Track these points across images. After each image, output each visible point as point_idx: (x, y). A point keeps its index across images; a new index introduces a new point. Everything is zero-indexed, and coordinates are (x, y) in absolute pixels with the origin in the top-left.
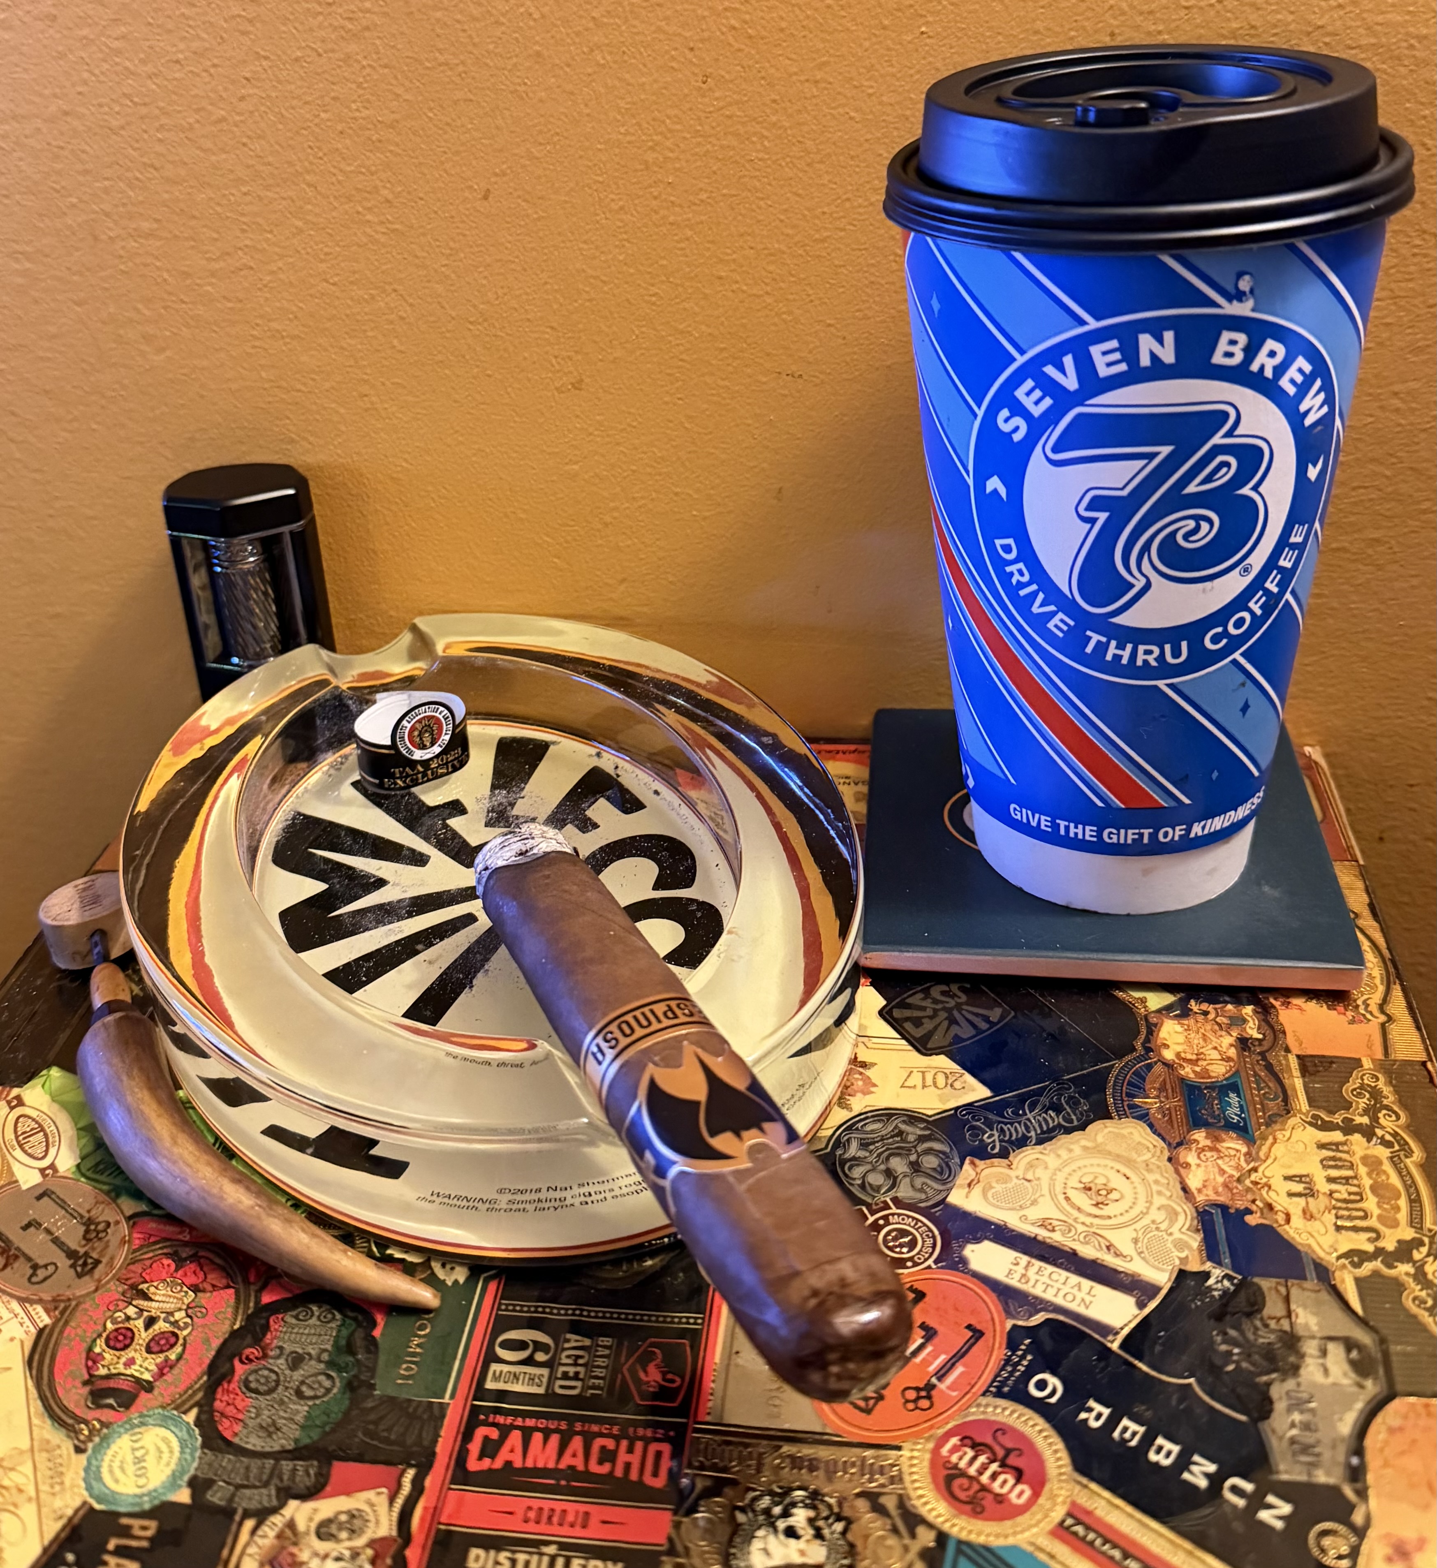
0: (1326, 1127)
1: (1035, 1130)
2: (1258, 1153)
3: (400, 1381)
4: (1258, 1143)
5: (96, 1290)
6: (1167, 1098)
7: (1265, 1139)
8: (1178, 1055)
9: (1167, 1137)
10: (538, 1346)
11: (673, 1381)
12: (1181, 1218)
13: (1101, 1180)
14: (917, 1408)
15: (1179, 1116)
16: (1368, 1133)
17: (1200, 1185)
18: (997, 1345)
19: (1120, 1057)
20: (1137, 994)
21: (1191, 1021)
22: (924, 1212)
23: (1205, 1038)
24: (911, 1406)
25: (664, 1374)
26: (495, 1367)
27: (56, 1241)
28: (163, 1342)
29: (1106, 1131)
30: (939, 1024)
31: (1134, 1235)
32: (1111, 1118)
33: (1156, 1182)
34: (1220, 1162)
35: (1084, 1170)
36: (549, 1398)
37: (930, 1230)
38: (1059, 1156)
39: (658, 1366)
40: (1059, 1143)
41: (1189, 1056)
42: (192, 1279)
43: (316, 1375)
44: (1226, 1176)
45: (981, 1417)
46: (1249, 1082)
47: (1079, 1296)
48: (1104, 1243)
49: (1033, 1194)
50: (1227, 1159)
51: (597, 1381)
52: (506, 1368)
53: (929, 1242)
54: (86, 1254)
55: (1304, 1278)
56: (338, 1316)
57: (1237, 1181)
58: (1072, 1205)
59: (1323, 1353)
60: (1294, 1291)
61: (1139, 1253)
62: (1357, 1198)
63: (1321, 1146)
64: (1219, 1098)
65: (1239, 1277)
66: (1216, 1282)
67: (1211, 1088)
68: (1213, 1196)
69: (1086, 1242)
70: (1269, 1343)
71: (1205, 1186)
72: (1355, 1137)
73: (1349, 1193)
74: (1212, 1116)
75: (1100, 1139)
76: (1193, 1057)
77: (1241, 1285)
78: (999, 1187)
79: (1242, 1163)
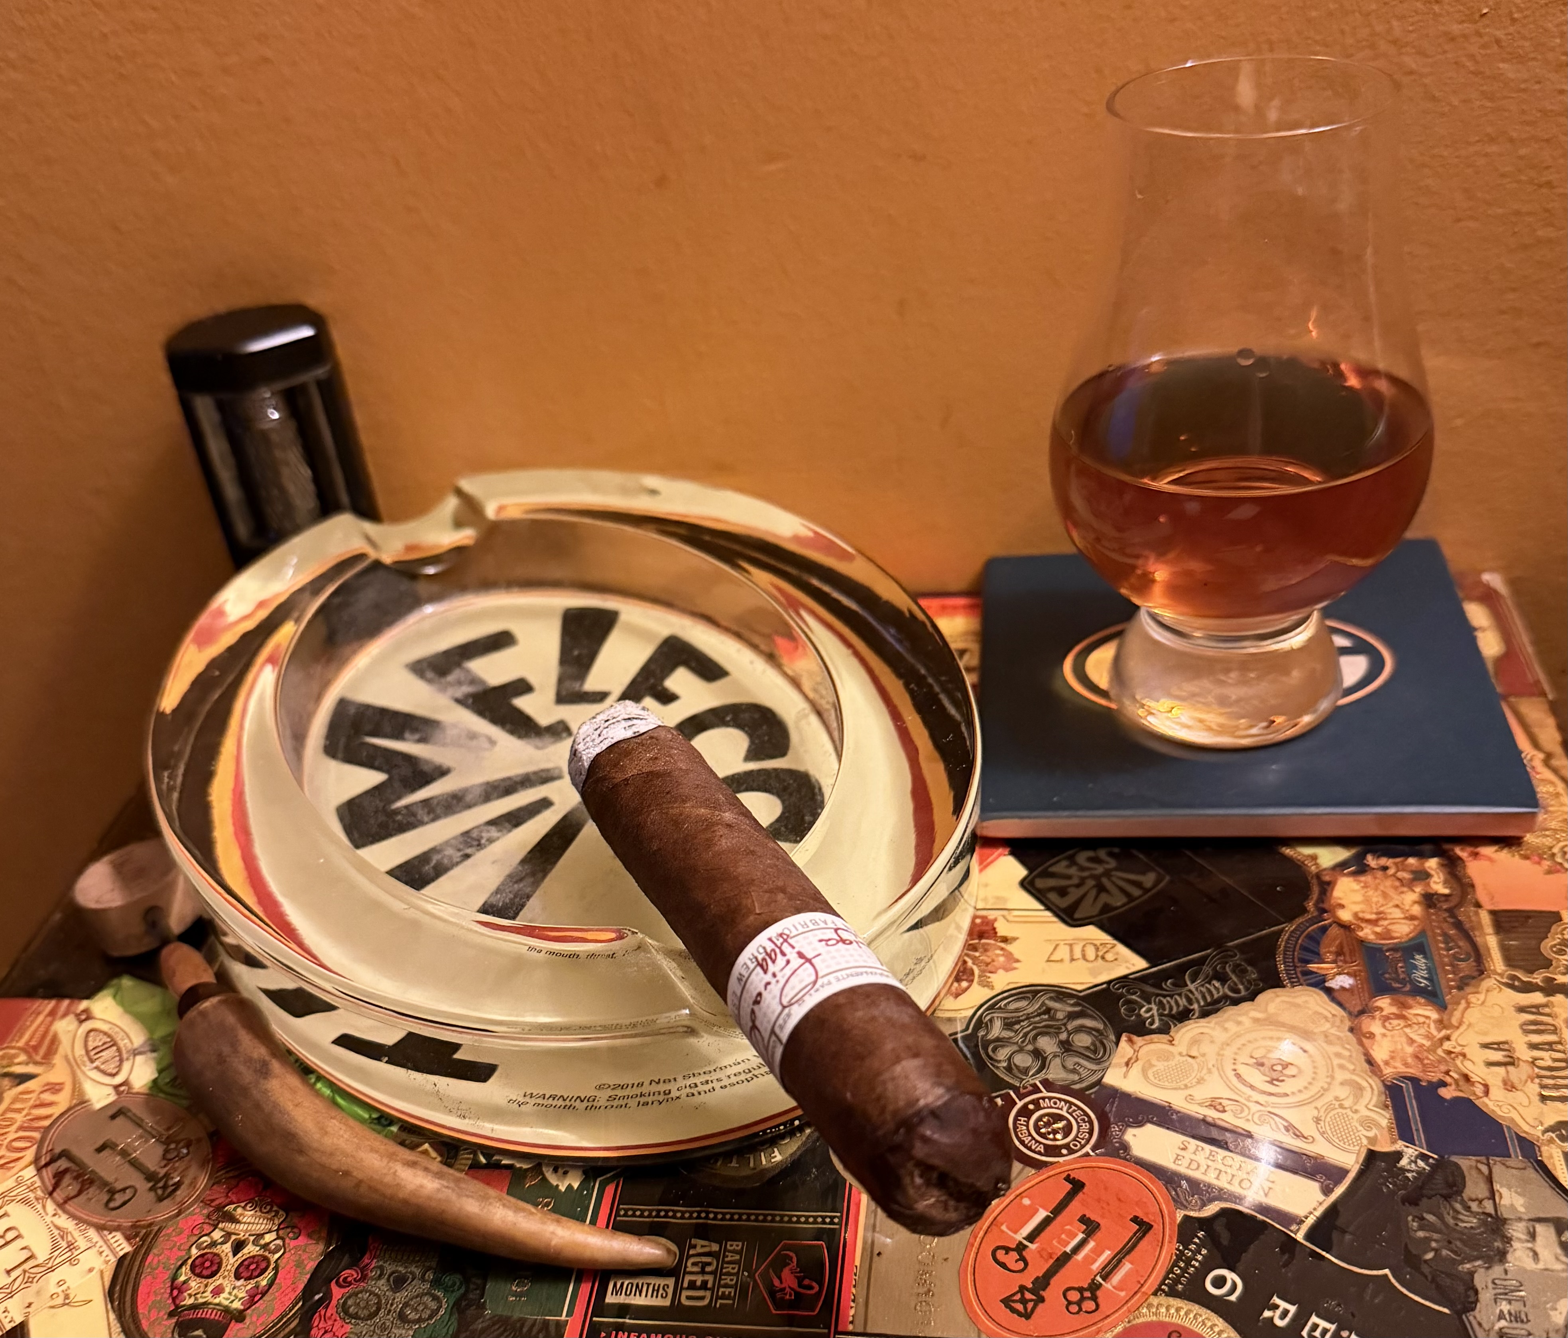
0: (1527, 988)
1: (1198, 1002)
2: (1449, 1019)
4: (1450, 1007)
5: (179, 1214)
6: (1345, 962)
7: (1458, 1003)
8: (1356, 915)
9: (1347, 1005)
12: (1367, 1094)
13: (1275, 1055)
17: (1387, 1058)
19: (1291, 920)
20: (1307, 851)
21: (1369, 879)
22: (1079, 1095)
23: (1385, 895)
24: (1074, 1308)
25: (800, 1281)
26: (615, 1279)
27: (135, 1164)
28: (253, 1267)
29: (1278, 1000)
31: (1315, 1113)
32: (1284, 987)
33: (1338, 1055)
34: (1407, 1030)
35: (1254, 1046)
36: (676, 1311)
38: (1226, 1029)
40: (1226, 1015)
41: (1368, 917)
43: (420, 1297)
44: (1416, 1045)
45: (1154, 1318)
46: (1437, 941)
47: (1257, 1181)
48: (1282, 1124)
49: (1199, 1072)
50: (1416, 1027)
51: (727, 1291)
55: (1510, 1156)
57: (1428, 1050)
58: (1244, 1082)
59: (1533, 1236)
60: (1497, 1170)
61: (1322, 1134)
62: (1563, 1064)
63: (1522, 1009)
64: (1404, 961)
65: (1436, 1156)
66: (1410, 1163)
67: (1394, 949)
68: (1402, 1069)
69: (1262, 1122)
70: (1472, 1228)
71: (1392, 1058)
72: (1559, 998)
73: (1555, 1060)
74: (1397, 980)
75: (1270, 1010)
76: (1373, 917)
77: (1439, 1166)
78: (1160, 1065)
79: (1434, 1032)
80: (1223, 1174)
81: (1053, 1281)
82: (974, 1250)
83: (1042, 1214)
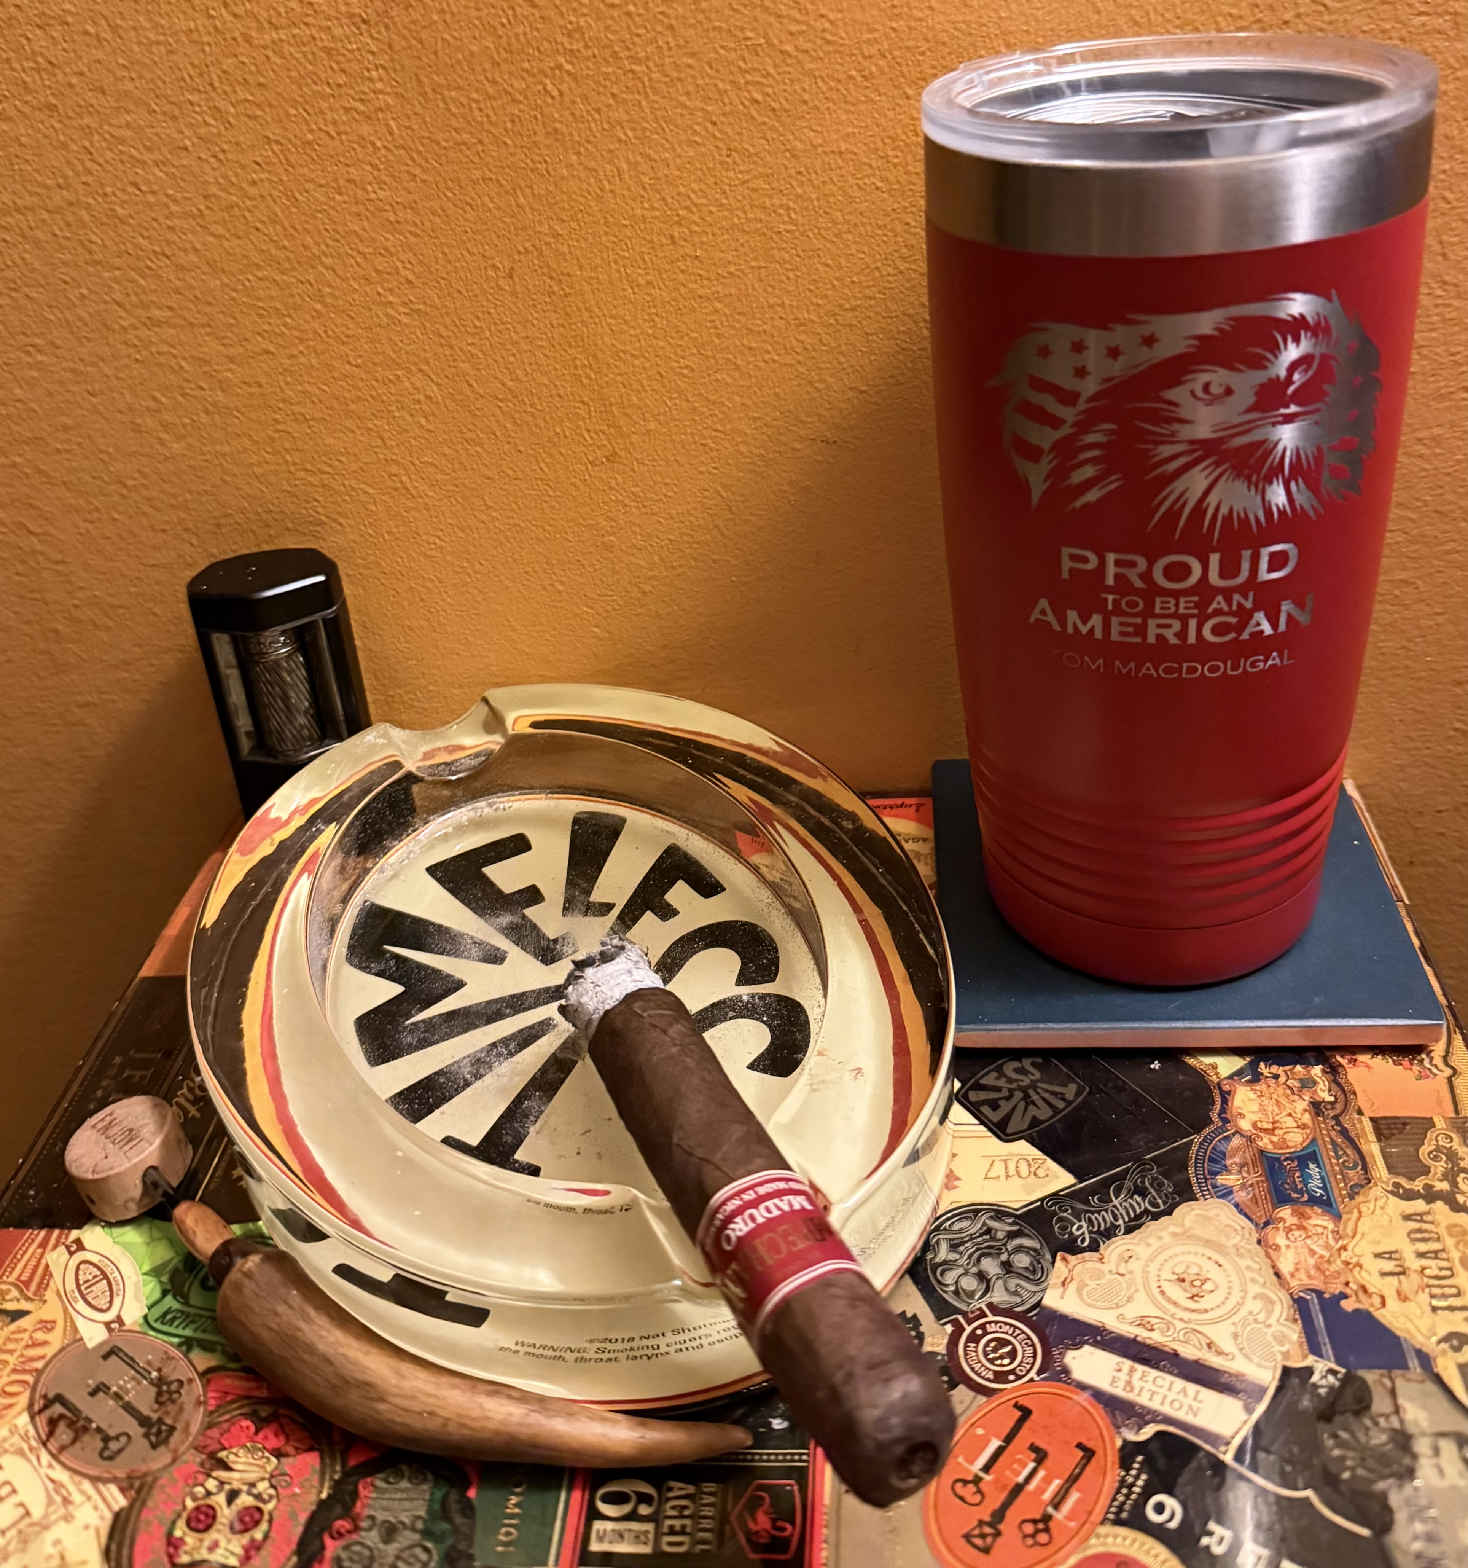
0: (1409, 1195)
2: (1345, 1229)
3: (500, 1549)
4: (1344, 1217)
5: (174, 1461)
6: (1249, 1173)
7: (1351, 1212)
8: (1255, 1125)
9: (1254, 1217)
10: (643, 1498)
11: (783, 1529)
12: (1278, 1308)
13: (1194, 1270)
14: (1036, 1544)
15: (1261, 1194)
16: (1450, 1200)
17: (1292, 1269)
18: (1109, 1465)
19: (1197, 1132)
20: (1208, 1060)
21: (1261, 1087)
23: (1279, 1104)
24: (1030, 1541)
25: (774, 1521)
26: (598, 1525)
28: (247, 1519)
29: (1193, 1213)
31: (1234, 1329)
32: (1197, 1199)
33: (1249, 1268)
34: (1309, 1241)
35: (1175, 1261)
36: (658, 1557)
37: (1029, 1338)
38: (1149, 1245)
39: (766, 1513)
40: (1149, 1231)
41: (1265, 1126)
42: (274, 1442)
43: (411, 1547)
44: (1316, 1255)
46: (1328, 1149)
47: (1187, 1401)
48: (1204, 1342)
49: (1129, 1289)
50: (1315, 1238)
51: (705, 1535)
52: (609, 1526)
53: (1029, 1350)
54: (160, 1421)
55: (1409, 1368)
56: (430, 1476)
57: (1329, 1262)
58: (1168, 1300)
59: (1436, 1451)
60: (1400, 1385)
61: (1241, 1350)
62: (1447, 1273)
63: (1407, 1218)
64: (1300, 1170)
65: (1343, 1371)
66: (1322, 1378)
67: (1291, 1157)
68: (1306, 1281)
69: (1187, 1341)
70: (1382, 1445)
71: (1297, 1270)
72: (1439, 1205)
73: (1441, 1269)
74: (1296, 1190)
75: (1188, 1223)
76: (1270, 1126)
77: (1349, 1380)
78: (1092, 1284)
79: (1332, 1242)
80: (1155, 1397)
81: (1010, 1513)
83: (995, 1444)
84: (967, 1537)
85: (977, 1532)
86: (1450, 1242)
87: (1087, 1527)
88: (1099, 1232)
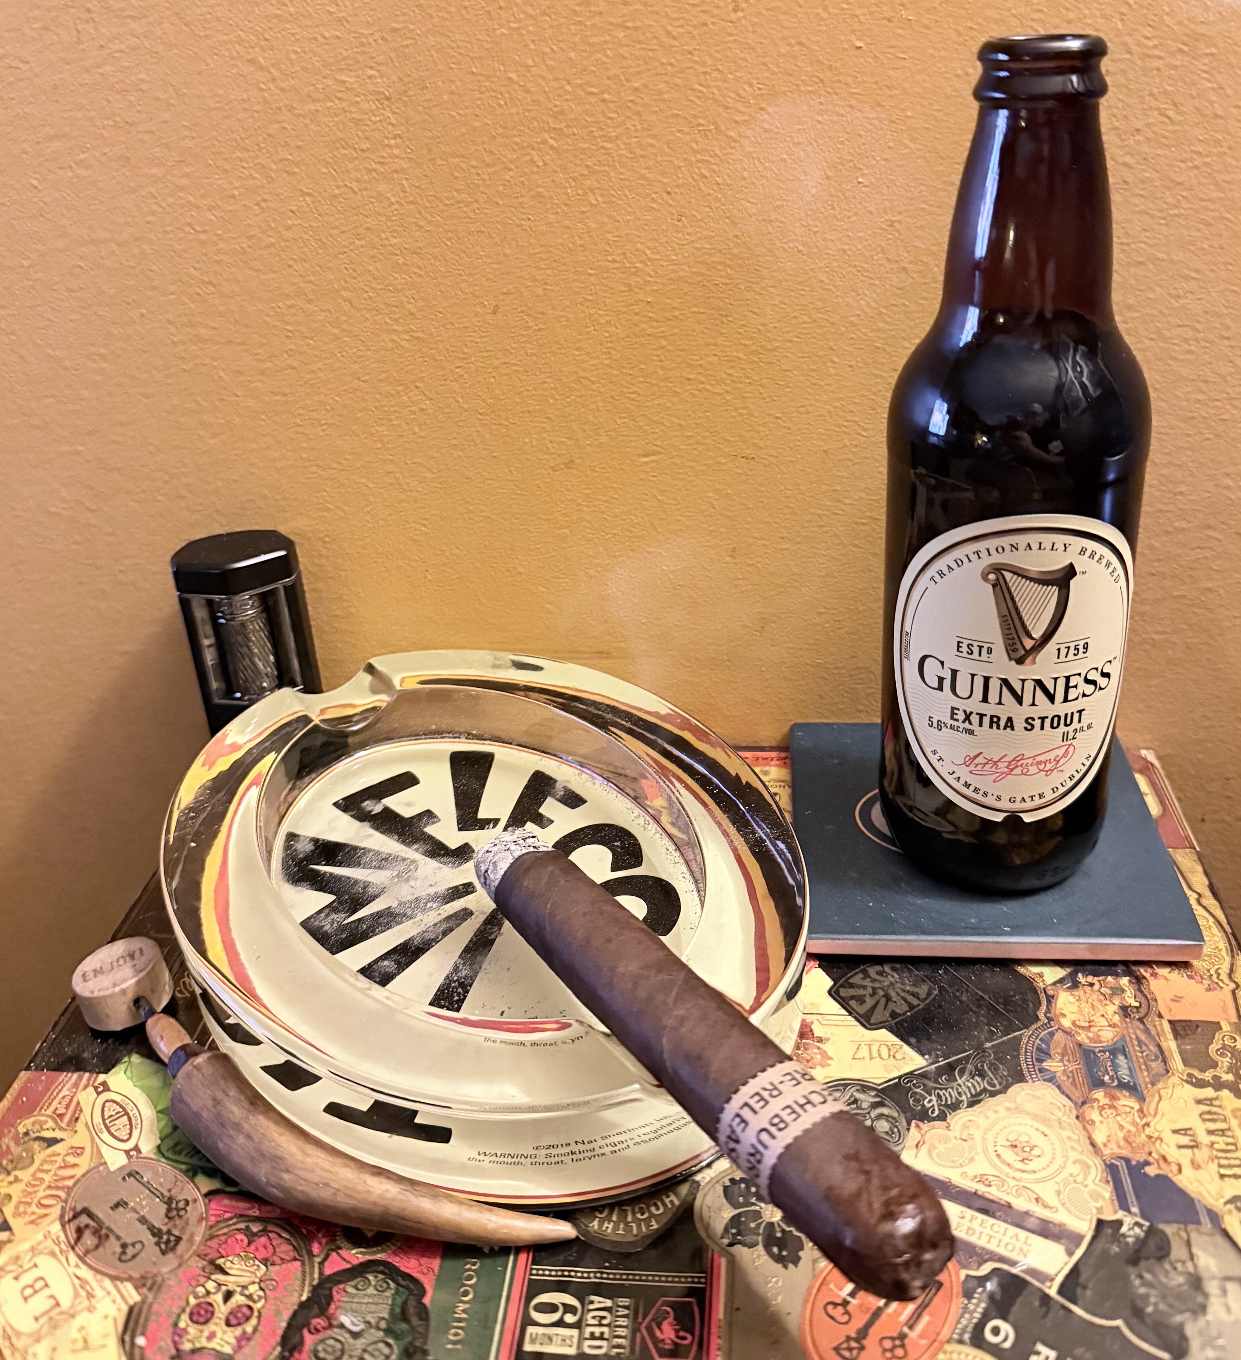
0: (1201, 1084)
2: (1148, 1109)
3: (450, 1346)
4: (1148, 1099)
5: (179, 1266)
6: (1070, 1062)
7: (1153, 1096)
8: (1075, 1023)
9: (1074, 1098)
10: (569, 1309)
11: (684, 1338)
12: (1093, 1172)
13: (1024, 1138)
15: (1080, 1079)
16: (1235, 1088)
17: (1105, 1140)
19: (1027, 1027)
20: (1036, 970)
21: (1079, 992)
23: (1094, 1007)
24: (888, 1355)
25: (677, 1331)
26: (531, 1330)
28: (240, 1315)
29: (1024, 1092)
30: (877, 1003)
31: (1057, 1188)
32: (1026, 1081)
33: (1069, 1138)
34: (1118, 1118)
35: (1009, 1130)
38: (987, 1117)
39: (670, 1324)
40: (987, 1106)
41: (1083, 1024)
42: (263, 1253)
43: (376, 1343)
44: (1125, 1130)
46: (1134, 1046)
47: (1018, 1245)
48: (1033, 1196)
49: (970, 1153)
50: (1124, 1116)
51: (620, 1341)
52: (541, 1330)
54: (169, 1232)
55: (1201, 1223)
56: (393, 1285)
57: (1135, 1135)
58: (1004, 1162)
59: (1224, 1292)
60: (1194, 1237)
61: (1063, 1204)
62: (1233, 1148)
63: (1199, 1102)
64: (1112, 1061)
65: (1147, 1224)
66: (1129, 1230)
67: (1104, 1052)
68: (1117, 1150)
69: (1019, 1196)
70: (1180, 1286)
71: (1109, 1140)
72: (1225, 1093)
73: (1227, 1144)
74: (1108, 1077)
75: (1019, 1100)
76: (1087, 1024)
77: (1151, 1231)
78: (941, 1147)
79: (1138, 1120)
80: (993, 1240)
81: (872, 1331)
82: (810, 1305)
84: (837, 1349)
85: (845, 1345)
86: (1234, 1123)
87: (936, 1345)
88: (946, 1105)
